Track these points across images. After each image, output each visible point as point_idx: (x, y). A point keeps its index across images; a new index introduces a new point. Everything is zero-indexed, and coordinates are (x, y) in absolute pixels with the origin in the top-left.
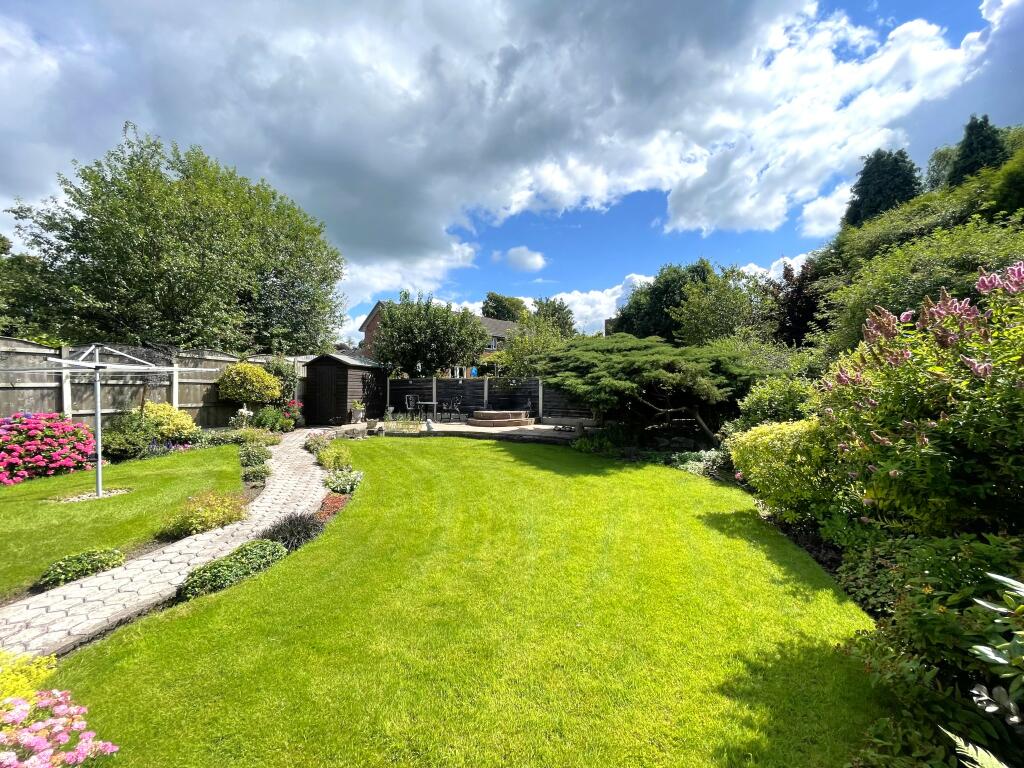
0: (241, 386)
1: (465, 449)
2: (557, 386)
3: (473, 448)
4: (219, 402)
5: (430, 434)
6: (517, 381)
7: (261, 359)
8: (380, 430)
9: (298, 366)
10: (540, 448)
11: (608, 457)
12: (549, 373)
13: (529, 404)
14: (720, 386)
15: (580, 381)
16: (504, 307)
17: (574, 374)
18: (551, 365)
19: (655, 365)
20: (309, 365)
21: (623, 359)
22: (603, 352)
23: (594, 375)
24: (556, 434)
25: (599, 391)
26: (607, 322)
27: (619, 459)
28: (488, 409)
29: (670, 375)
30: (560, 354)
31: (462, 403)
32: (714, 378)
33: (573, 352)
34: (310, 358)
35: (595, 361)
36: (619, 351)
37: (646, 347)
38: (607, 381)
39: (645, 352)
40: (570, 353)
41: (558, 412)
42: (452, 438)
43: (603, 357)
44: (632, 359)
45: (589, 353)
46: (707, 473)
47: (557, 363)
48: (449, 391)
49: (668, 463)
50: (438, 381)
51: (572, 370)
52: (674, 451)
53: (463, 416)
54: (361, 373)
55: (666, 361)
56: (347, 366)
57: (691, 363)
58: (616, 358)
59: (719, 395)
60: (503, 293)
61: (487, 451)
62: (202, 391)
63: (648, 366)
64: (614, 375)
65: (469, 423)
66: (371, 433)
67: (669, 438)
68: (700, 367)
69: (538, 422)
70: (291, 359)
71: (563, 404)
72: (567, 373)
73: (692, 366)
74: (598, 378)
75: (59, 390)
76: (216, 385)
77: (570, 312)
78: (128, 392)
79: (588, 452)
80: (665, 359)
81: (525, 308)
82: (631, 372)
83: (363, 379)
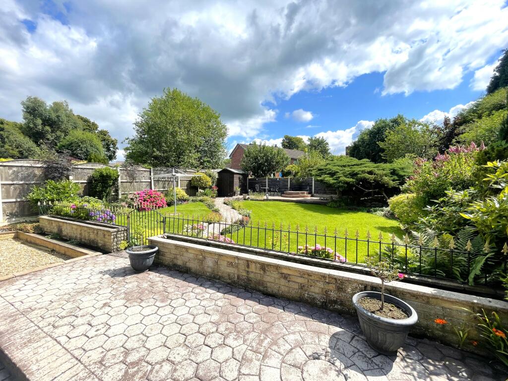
0: (200, 181)
1: (283, 205)
2: (321, 181)
3: (286, 205)
4: (191, 187)
5: (267, 200)
6: (303, 179)
7: (203, 171)
8: (249, 198)
9: (215, 172)
10: (313, 206)
11: (343, 209)
12: (318, 176)
13: (308, 188)
14: (393, 180)
15: (331, 178)
16: (292, 142)
17: (328, 176)
18: (318, 172)
19: (363, 172)
20: (219, 173)
21: (350, 169)
22: (341, 166)
23: (337, 176)
24: (320, 201)
25: (339, 183)
26: (347, 148)
27: (347, 210)
28: (290, 190)
29: (370, 176)
30: (322, 168)
31: (278, 188)
32: (391, 177)
33: (328, 166)
34: (220, 170)
35: (338, 170)
36: (349, 166)
37: (361, 164)
38: (343, 178)
39: (360, 166)
40: (327, 167)
41: (321, 192)
42: (277, 202)
43: (341, 169)
44: (354, 169)
45: (335, 167)
46: (385, 216)
47: (321, 171)
48: (273, 182)
49: (369, 212)
50: (269, 179)
51: (328, 174)
52: (371, 207)
53: (279, 194)
54: (238, 176)
55: (369, 170)
56: (234, 173)
57: (381, 171)
58: (347, 169)
59: (392, 184)
60: (292, 135)
61: (292, 206)
62: (186, 183)
63: (360, 172)
64: (346, 176)
65: (282, 196)
66: (245, 199)
67: (371, 202)
68: (384, 172)
69: (312, 196)
70: (213, 170)
71: (323, 189)
72: (326, 175)
73: (381, 172)
74: (339, 177)
75: (151, 182)
76: (190, 181)
77: (327, 144)
78: (167, 183)
79: (334, 207)
80: (368, 169)
81: (303, 142)
82: (353, 175)
83: (239, 178)
